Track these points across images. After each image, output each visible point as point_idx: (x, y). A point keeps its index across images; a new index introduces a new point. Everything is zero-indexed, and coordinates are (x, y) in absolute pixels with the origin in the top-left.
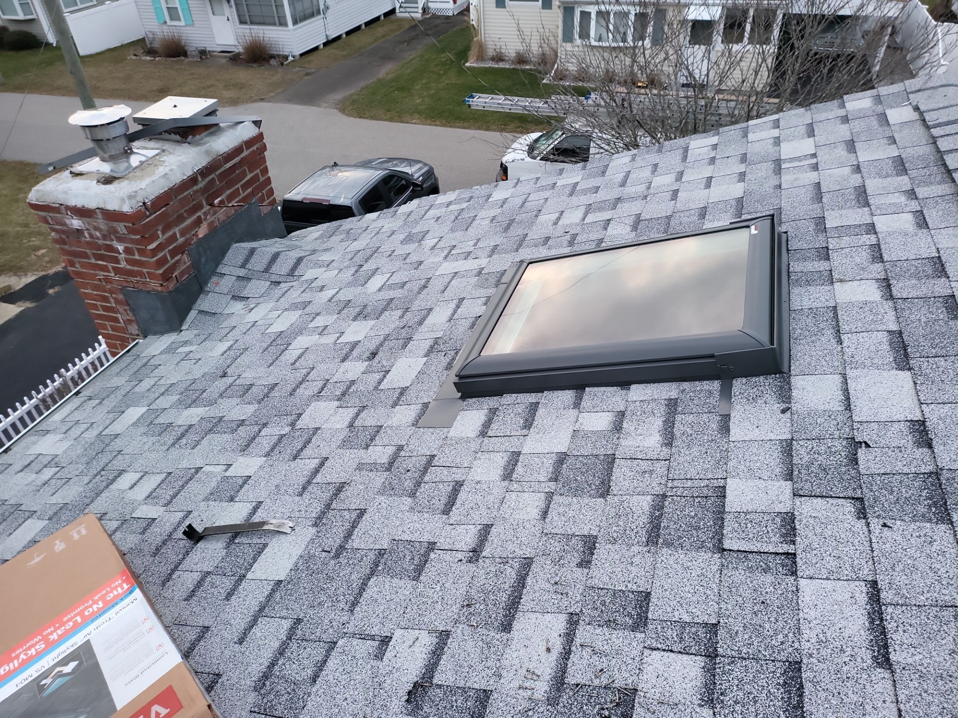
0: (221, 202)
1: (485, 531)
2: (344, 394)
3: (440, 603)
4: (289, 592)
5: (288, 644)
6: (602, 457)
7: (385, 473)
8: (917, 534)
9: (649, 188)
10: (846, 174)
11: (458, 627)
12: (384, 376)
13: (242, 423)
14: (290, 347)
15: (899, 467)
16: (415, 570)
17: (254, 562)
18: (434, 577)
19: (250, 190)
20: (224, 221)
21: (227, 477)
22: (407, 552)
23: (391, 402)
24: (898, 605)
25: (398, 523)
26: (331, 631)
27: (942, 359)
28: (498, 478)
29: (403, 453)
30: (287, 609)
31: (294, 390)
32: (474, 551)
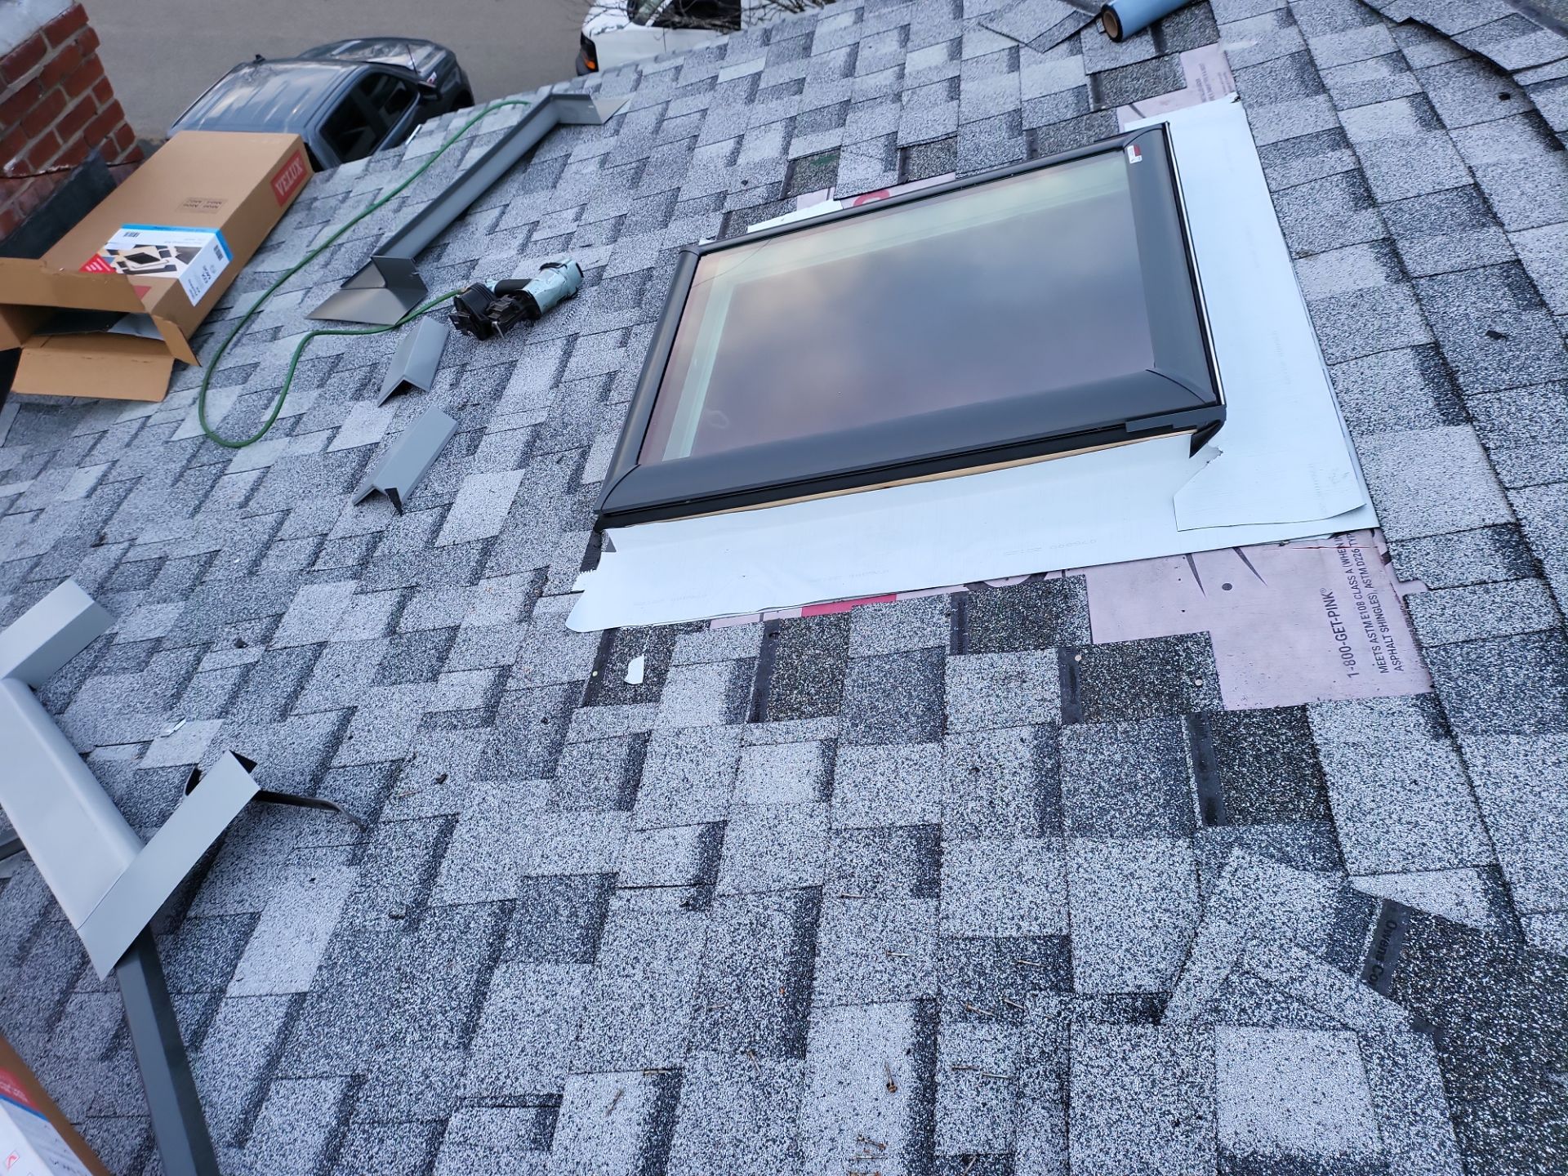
0: (17, 167)
1: (713, 836)
2: (364, 562)
3: (648, 1007)
4: (325, 1017)
5: (345, 1136)
6: (918, 656)
7: (482, 730)
8: (1554, 759)
9: (901, 76)
10: (1269, 28)
11: (695, 1058)
12: (443, 517)
13: (156, 645)
14: (231, 468)
15: (1490, 622)
16: (583, 939)
17: (238, 958)
18: (625, 952)
19: (78, 135)
20: (34, 208)
21: (146, 771)
22: (560, 901)
23: (466, 573)
24: (1549, 911)
25: (530, 839)
26: (429, 1095)
27: (1523, 392)
28: (717, 719)
29: (511, 684)
30: (327, 1056)
31: (256, 563)
32: (698, 882)
